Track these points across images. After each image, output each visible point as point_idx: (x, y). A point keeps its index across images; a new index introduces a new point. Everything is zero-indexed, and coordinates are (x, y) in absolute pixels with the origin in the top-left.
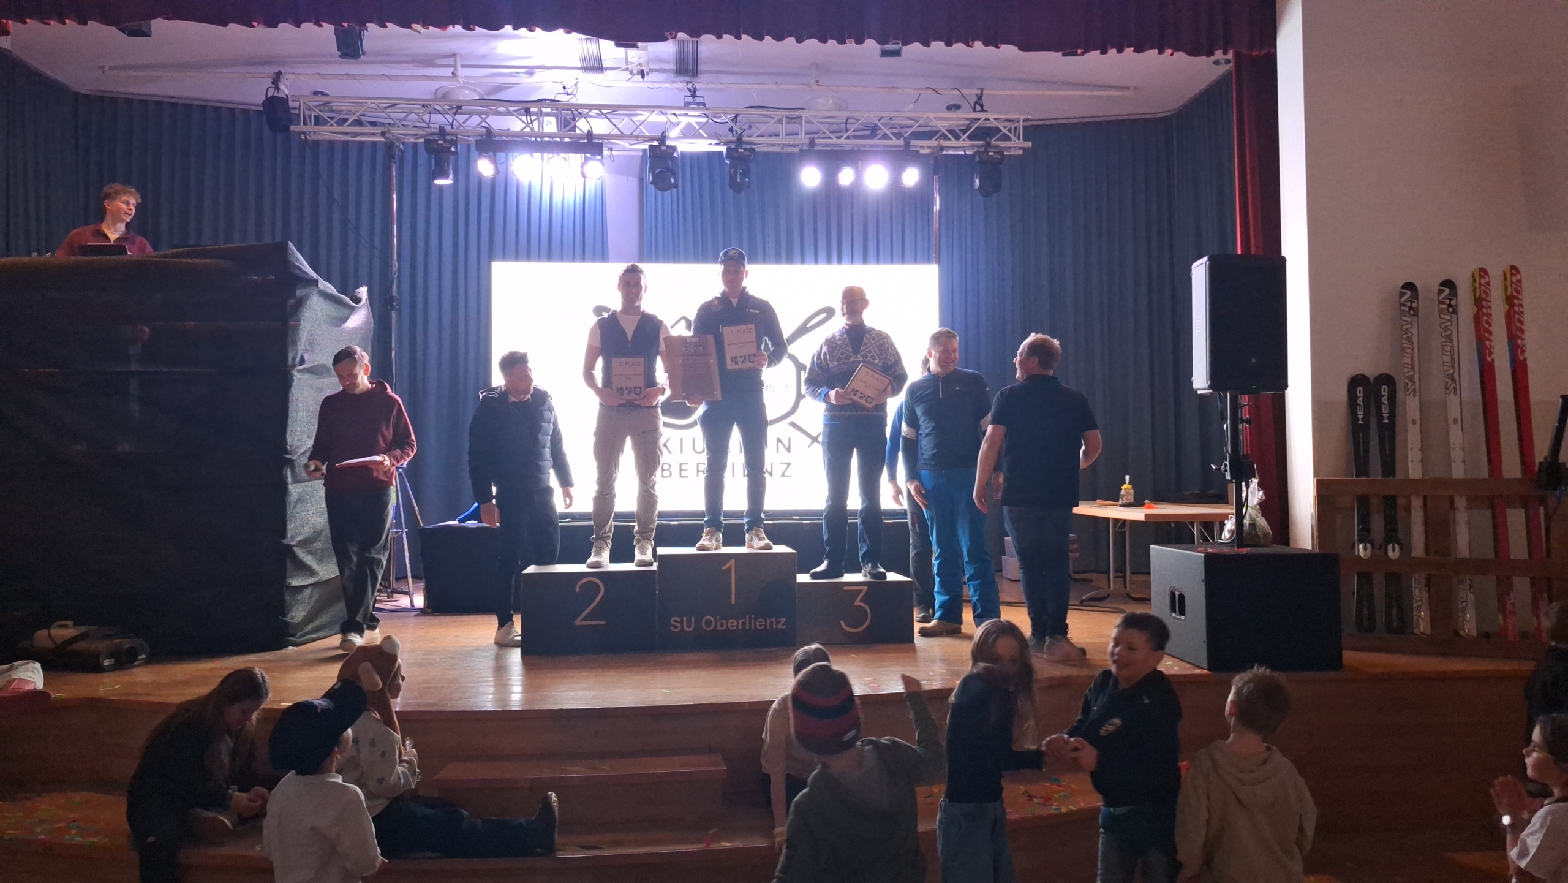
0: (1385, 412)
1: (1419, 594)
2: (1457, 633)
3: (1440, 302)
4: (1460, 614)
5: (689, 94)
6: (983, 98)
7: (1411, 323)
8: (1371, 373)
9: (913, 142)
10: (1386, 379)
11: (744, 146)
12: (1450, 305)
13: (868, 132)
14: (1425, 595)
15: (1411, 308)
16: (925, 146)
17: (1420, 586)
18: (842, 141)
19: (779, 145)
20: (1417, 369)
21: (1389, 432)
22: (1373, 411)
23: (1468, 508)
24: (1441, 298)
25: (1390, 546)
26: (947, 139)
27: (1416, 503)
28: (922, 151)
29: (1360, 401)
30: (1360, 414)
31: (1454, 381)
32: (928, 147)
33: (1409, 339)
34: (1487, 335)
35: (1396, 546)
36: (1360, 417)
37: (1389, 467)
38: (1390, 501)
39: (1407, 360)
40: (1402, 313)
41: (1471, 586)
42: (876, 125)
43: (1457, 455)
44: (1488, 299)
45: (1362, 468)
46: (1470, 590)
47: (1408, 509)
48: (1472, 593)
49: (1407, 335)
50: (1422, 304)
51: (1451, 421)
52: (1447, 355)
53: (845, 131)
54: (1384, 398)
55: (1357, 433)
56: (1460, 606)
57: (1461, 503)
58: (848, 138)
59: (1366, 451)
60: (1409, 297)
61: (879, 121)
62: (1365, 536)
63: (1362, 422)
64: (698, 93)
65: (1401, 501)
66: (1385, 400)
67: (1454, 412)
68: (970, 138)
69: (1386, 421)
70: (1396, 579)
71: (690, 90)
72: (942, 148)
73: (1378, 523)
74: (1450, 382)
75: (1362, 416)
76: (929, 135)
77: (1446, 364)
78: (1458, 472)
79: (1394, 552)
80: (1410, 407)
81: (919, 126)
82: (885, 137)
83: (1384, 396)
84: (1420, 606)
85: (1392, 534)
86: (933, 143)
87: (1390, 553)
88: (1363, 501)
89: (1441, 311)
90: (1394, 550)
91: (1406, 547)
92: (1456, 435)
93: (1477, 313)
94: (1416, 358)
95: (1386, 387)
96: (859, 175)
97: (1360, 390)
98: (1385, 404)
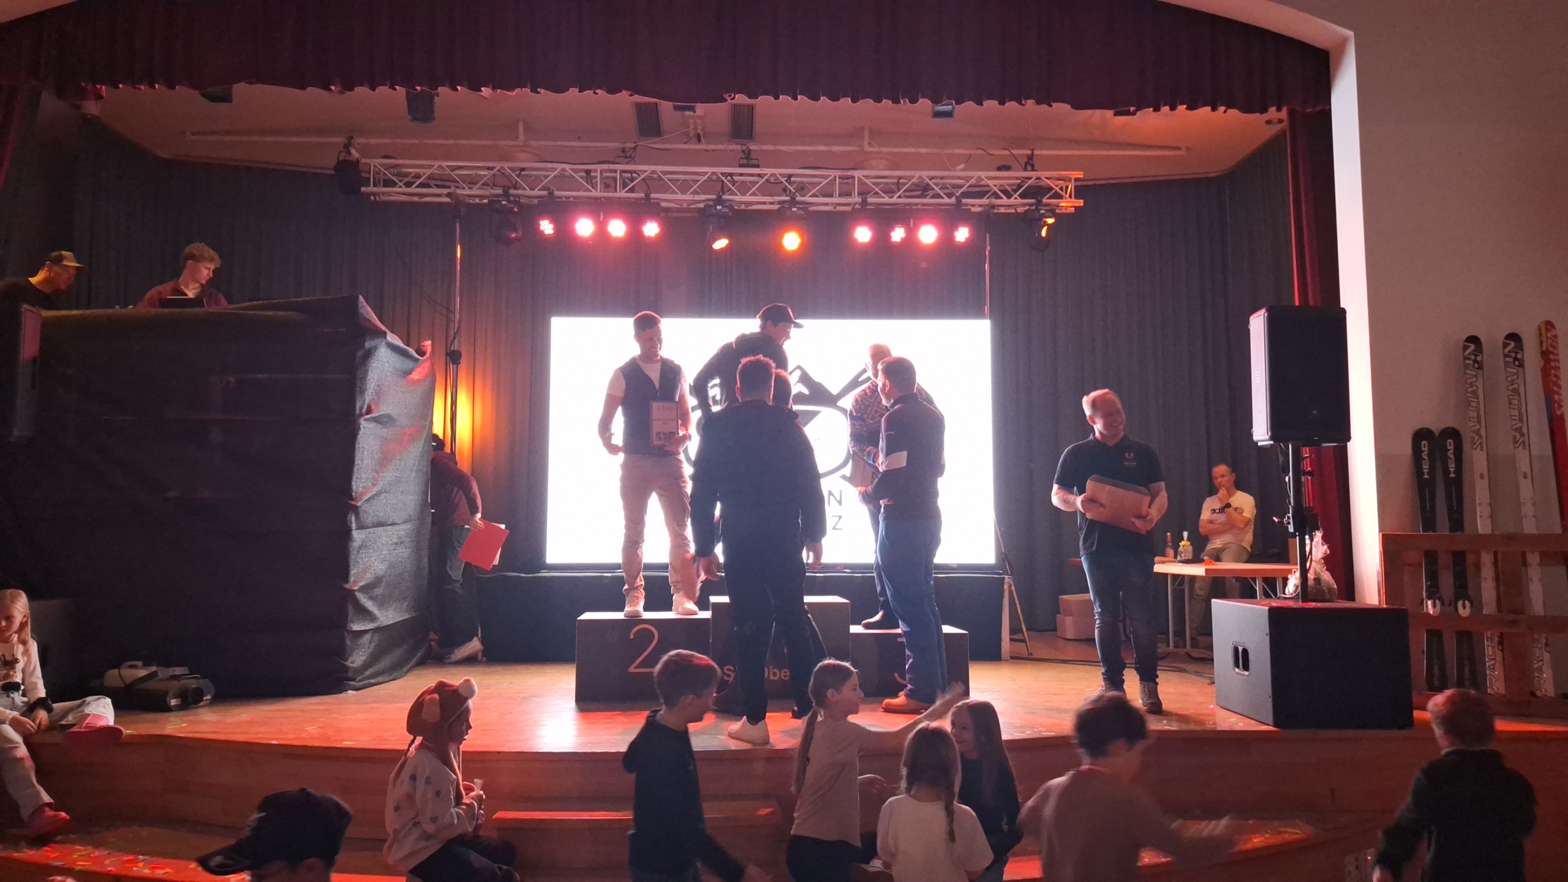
0: (1452, 466)
1: (1490, 651)
2: (1533, 694)
3: (1506, 356)
4: (1536, 674)
5: (743, 156)
6: (1034, 159)
7: (1476, 376)
8: (1436, 427)
9: (964, 201)
10: (1452, 433)
11: (797, 206)
13: (919, 193)
14: (1499, 654)
15: (1475, 361)
16: (976, 205)
17: (1493, 645)
18: (895, 200)
19: (832, 204)
20: (1483, 422)
21: (1456, 488)
22: (1439, 465)
23: (1541, 564)
24: (1507, 350)
25: (1460, 603)
26: (998, 197)
27: (1487, 559)
28: (973, 209)
29: (1425, 455)
30: (1426, 467)
31: (1522, 435)
32: (980, 206)
33: (1474, 393)
34: (1556, 389)
35: (1467, 603)
36: (1426, 471)
37: (1457, 522)
38: (1459, 557)
39: (1474, 414)
40: (1466, 366)
41: (1547, 645)
42: (928, 185)
43: (1528, 510)
44: (1555, 351)
45: (1429, 523)
46: (1545, 648)
47: (1478, 566)
48: (1548, 652)
49: (1472, 389)
50: (1486, 357)
51: (1521, 477)
52: (1514, 409)
53: (896, 191)
54: (1449, 453)
55: (1423, 487)
56: (1536, 666)
57: (1533, 559)
58: (899, 197)
59: (1433, 507)
60: (1474, 351)
61: (930, 180)
62: (1433, 593)
63: (1428, 477)
64: (753, 156)
65: (1470, 559)
67: (1524, 466)
68: (1022, 196)
69: (1452, 475)
70: (1467, 639)
71: (743, 151)
72: (993, 207)
73: (1447, 580)
74: (1518, 436)
75: (1427, 470)
76: (981, 195)
77: (1513, 418)
78: (1530, 527)
79: (1464, 610)
80: (1477, 460)
81: (970, 186)
82: (938, 196)
83: (1450, 450)
84: (1494, 665)
85: (1463, 589)
86: (985, 201)
87: (1461, 610)
88: (1431, 557)
89: (1506, 364)
90: (1464, 607)
91: (1476, 605)
92: (1526, 490)
93: (1545, 364)
94: (1482, 413)
95: (1451, 441)
96: (911, 233)
97: (1424, 444)
98: (1451, 458)
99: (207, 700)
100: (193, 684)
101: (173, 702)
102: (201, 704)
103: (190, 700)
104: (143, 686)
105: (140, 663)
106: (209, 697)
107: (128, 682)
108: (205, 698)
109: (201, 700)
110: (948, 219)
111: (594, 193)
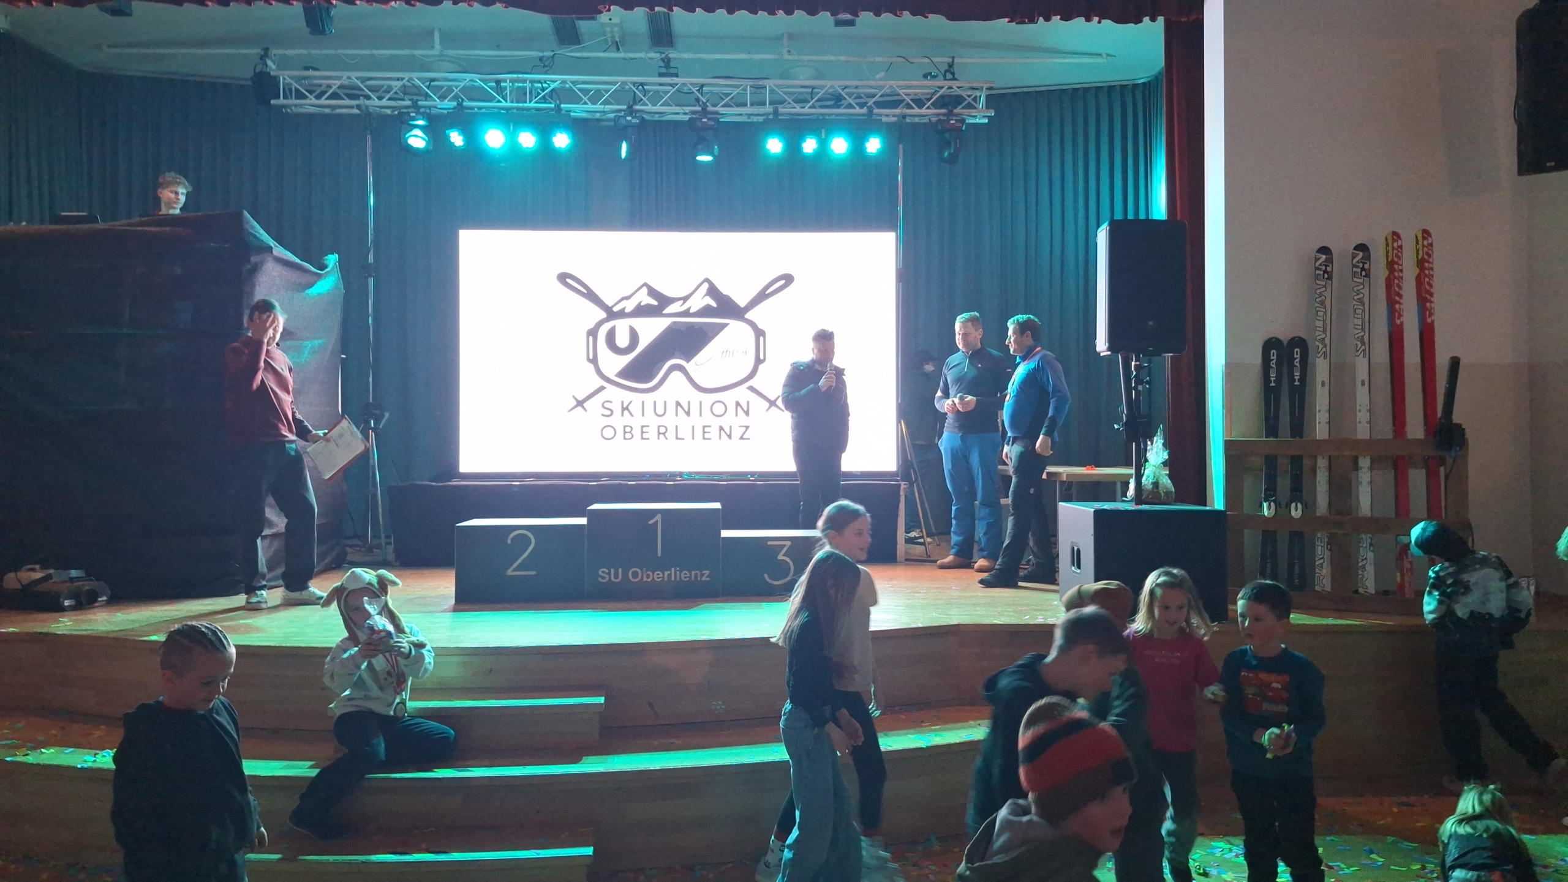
0: (1297, 374)
1: (1322, 552)
2: (1356, 592)
3: (1354, 266)
4: (1360, 572)
5: (662, 64)
6: (955, 67)
7: (1325, 286)
8: (1285, 337)
9: (876, 111)
10: (1300, 343)
11: (709, 116)
12: (1363, 269)
13: (832, 103)
14: (1328, 553)
15: (1325, 272)
16: (889, 115)
17: (1323, 544)
18: (806, 110)
19: (746, 114)
20: (1328, 333)
21: (1300, 395)
22: (1285, 371)
23: (1371, 469)
25: (1293, 505)
26: (909, 107)
27: (1322, 463)
28: (884, 119)
29: (1273, 364)
30: (1273, 375)
31: (1363, 343)
32: (894, 116)
33: (1322, 303)
34: (1397, 298)
35: (1299, 505)
37: (1298, 428)
38: (1296, 461)
39: (1320, 324)
40: (1317, 277)
41: (1371, 545)
42: (840, 95)
43: (1363, 416)
44: (1400, 262)
45: (1271, 428)
46: (1370, 549)
47: (1314, 471)
48: (1372, 551)
49: (1320, 299)
50: (1336, 268)
51: (1358, 383)
52: (1358, 318)
53: (810, 100)
54: (1296, 361)
55: (1270, 394)
56: (1360, 564)
57: (1365, 463)
58: (813, 107)
59: (1276, 416)
60: (1325, 261)
61: (843, 90)
62: (1270, 494)
63: (1274, 385)
64: (672, 64)
65: (1307, 462)
66: (1297, 363)
67: (1362, 372)
68: (935, 105)
70: (1299, 538)
71: (663, 60)
72: (904, 117)
73: (1284, 483)
74: (1359, 344)
75: (1274, 378)
76: (894, 104)
77: (1357, 327)
78: (1363, 432)
79: (1296, 512)
80: (1321, 369)
81: (882, 96)
82: (850, 106)
83: (1296, 358)
84: (1322, 564)
85: (1299, 491)
86: (897, 111)
87: (1293, 513)
88: (1271, 462)
89: (1354, 274)
90: (1296, 509)
91: (1309, 506)
92: (1362, 396)
93: (1389, 275)
94: (1328, 322)
95: (1298, 350)
96: (823, 144)
97: (1273, 353)
98: (1296, 366)
99: (103, 601)
100: (87, 586)
101: (67, 603)
102: (96, 604)
103: (85, 602)
104: (41, 588)
105: (37, 567)
106: (105, 598)
107: (25, 582)
108: (100, 599)
109: (96, 601)
110: (859, 129)
111: (504, 104)
